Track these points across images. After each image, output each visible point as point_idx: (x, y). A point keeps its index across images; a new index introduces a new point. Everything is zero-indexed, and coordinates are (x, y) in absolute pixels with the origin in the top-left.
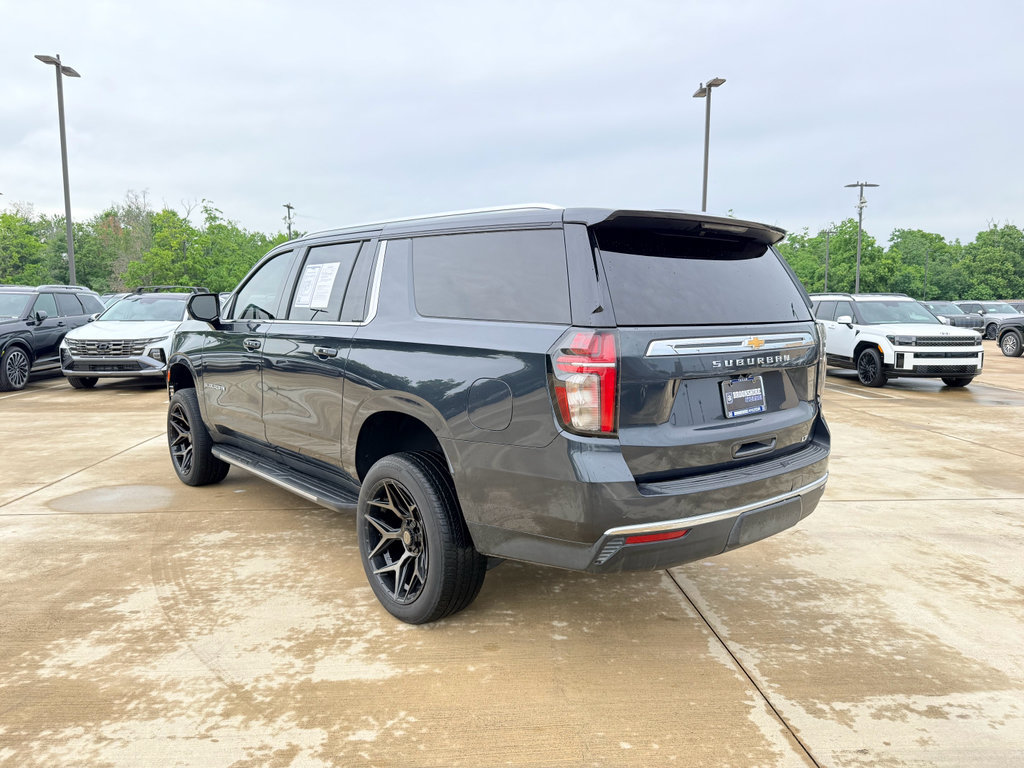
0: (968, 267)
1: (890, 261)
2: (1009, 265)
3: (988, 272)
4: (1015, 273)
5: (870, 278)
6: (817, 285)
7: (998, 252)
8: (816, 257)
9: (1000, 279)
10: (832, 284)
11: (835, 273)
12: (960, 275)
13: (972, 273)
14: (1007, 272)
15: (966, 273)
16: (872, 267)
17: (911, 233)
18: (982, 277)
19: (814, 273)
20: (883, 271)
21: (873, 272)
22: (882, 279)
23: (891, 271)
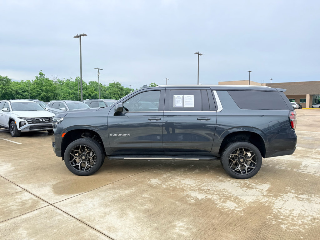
0: (110, 93)
1: (92, 90)
2: (119, 93)
3: (114, 94)
4: (120, 94)
5: (87, 95)
6: (71, 96)
7: (116, 89)
8: (68, 87)
9: (117, 96)
10: (76, 96)
11: (76, 93)
12: (108, 94)
13: (111, 94)
14: (119, 94)
15: (110, 94)
16: (87, 91)
17: (94, 82)
18: (113, 95)
19: (69, 92)
20: (90, 93)
21: (87, 93)
22: (90, 95)
23: (92, 93)
